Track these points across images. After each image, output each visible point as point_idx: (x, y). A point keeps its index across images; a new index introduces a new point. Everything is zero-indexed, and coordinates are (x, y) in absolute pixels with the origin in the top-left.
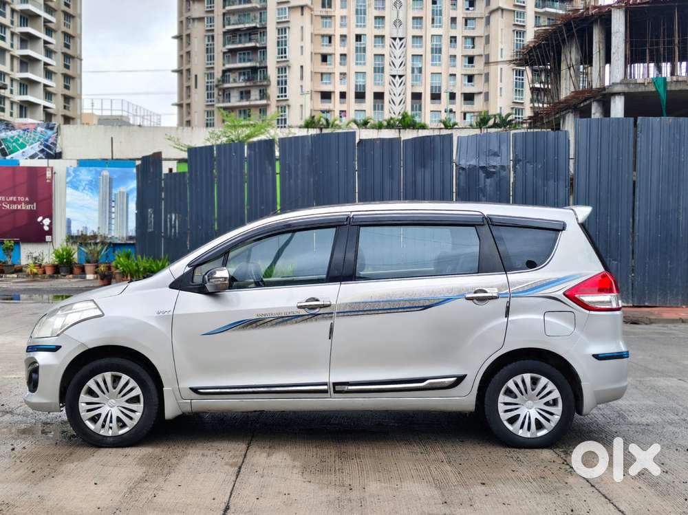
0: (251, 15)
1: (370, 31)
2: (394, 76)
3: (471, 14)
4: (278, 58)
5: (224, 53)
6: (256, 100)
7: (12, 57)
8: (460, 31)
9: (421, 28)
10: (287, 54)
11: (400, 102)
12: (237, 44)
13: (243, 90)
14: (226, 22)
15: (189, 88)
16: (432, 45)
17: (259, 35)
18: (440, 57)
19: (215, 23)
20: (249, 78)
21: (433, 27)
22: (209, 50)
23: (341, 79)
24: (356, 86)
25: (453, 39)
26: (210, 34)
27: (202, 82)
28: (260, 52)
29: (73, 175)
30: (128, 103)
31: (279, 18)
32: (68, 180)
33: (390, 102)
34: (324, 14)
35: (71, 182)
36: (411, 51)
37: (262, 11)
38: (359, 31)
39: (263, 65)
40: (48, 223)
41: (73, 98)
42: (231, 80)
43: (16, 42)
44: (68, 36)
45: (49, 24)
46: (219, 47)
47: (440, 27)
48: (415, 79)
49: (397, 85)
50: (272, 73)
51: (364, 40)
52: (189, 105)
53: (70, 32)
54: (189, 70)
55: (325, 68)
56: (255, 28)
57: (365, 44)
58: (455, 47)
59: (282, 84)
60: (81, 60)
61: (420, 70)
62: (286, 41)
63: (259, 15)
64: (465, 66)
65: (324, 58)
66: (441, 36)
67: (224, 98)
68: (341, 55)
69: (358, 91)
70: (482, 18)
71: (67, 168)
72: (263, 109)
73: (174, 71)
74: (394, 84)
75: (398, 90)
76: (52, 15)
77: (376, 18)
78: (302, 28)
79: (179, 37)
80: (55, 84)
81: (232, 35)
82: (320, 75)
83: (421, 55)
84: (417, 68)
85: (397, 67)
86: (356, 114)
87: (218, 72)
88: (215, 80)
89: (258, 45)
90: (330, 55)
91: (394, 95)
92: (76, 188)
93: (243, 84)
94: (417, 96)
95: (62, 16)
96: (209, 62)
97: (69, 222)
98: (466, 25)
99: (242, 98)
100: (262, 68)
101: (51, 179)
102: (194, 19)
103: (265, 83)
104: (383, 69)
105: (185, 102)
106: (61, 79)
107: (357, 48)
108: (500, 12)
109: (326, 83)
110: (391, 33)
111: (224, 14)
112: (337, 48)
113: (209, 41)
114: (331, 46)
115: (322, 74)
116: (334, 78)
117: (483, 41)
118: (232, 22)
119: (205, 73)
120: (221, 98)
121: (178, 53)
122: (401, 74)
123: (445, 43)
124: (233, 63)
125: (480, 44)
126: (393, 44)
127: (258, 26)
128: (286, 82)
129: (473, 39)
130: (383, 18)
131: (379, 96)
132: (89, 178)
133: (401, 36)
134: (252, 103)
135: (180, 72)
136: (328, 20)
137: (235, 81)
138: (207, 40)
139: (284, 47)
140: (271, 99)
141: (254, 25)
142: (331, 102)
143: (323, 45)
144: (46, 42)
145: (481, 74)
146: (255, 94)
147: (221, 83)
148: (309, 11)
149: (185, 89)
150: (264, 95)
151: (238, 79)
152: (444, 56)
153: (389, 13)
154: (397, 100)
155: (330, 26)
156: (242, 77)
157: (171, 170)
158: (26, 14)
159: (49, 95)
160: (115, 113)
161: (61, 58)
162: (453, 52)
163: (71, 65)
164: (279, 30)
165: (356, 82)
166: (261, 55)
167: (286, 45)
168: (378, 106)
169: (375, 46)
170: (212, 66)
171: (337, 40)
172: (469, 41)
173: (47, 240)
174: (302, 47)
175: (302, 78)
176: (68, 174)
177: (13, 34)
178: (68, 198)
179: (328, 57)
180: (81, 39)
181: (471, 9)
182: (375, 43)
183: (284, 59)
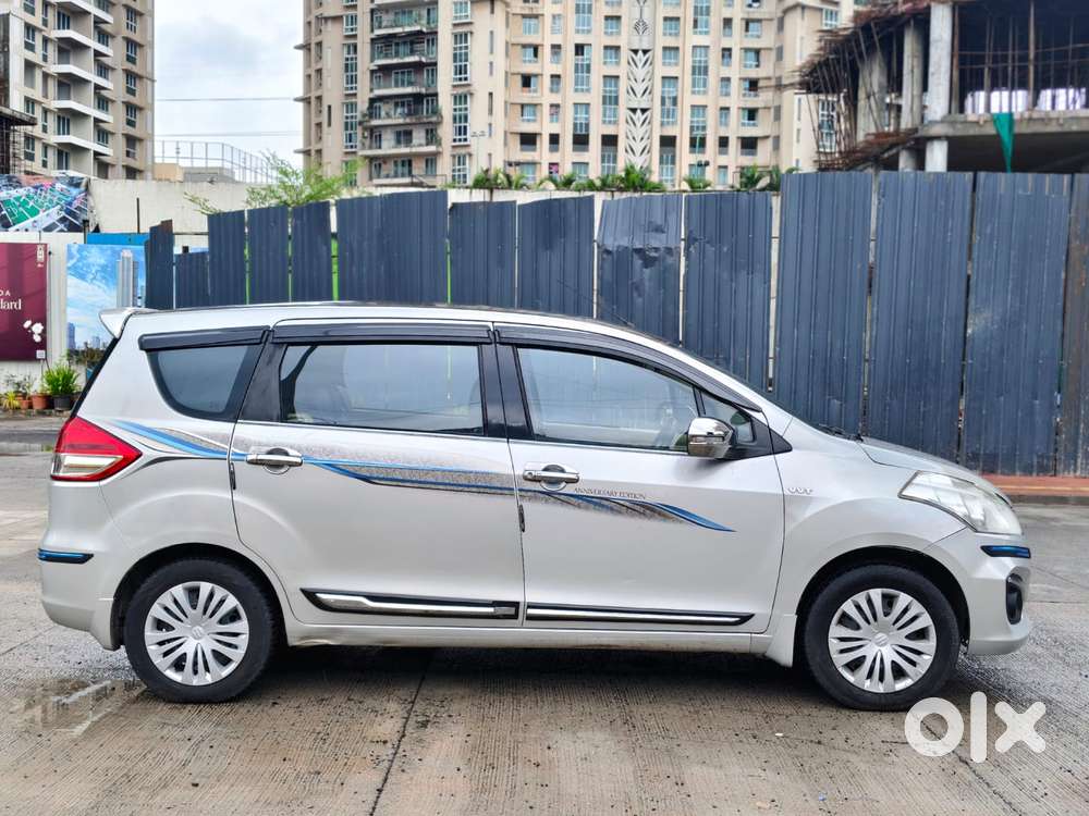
0: (414, 13)
1: (597, 38)
2: (634, 110)
3: (756, 13)
4: (455, 79)
5: (372, 72)
6: (420, 145)
7: (46, 76)
8: (737, 40)
9: (677, 35)
10: (468, 75)
11: (643, 151)
12: (392, 58)
13: (402, 129)
14: (376, 24)
15: (319, 125)
16: (694, 62)
17: (425, 44)
18: (705, 80)
19: (359, 26)
20: (409, 110)
21: (695, 33)
22: (350, 67)
23: (552, 115)
24: (575, 125)
25: (727, 52)
26: (351, 41)
27: (339, 116)
28: (428, 71)
29: (78, 256)
30: (232, 148)
31: (456, 18)
32: (69, 265)
33: (626, 151)
34: (527, 12)
35: (74, 267)
36: (661, 70)
37: (431, 7)
38: (580, 39)
39: (431, 91)
40: (40, 331)
41: (141, 140)
42: (383, 113)
43: (52, 52)
44: (132, 45)
45: (103, 26)
46: (365, 62)
47: (706, 33)
48: (666, 114)
49: (639, 124)
50: (445, 103)
51: (588, 54)
52: (319, 152)
53: (136, 37)
54: (319, 98)
55: (526, 97)
56: (420, 32)
57: (589, 59)
58: (728, 65)
59: (461, 122)
60: (153, 81)
61: (675, 101)
62: (466, 54)
63: (425, 13)
64: (744, 95)
65: (527, 81)
66: (708, 47)
67: (371, 141)
68: (552, 76)
69: (579, 132)
70: (771, 20)
71: (69, 246)
72: (431, 160)
73: (296, 100)
74: (634, 123)
75: (640, 131)
76: (107, 12)
77: (607, 18)
78: (492, 33)
79: (306, 47)
80: (113, 119)
81: (384, 43)
82: (519, 108)
83: (677, 78)
84: (669, 98)
85: (639, 96)
86: (574, 168)
87: (363, 102)
88: (359, 115)
89: (424, 60)
90: (536, 76)
91: (634, 138)
92: (82, 277)
93: (401, 121)
94: (668, 142)
95: (123, 13)
96: (350, 86)
97: (71, 330)
98: (747, 29)
99: (398, 142)
100: (427, 95)
101: (44, 263)
102: (326, 19)
103: (434, 119)
104: (617, 98)
105: (313, 148)
106: (122, 110)
107: (577, 65)
108: (799, 10)
109: (529, 120)
110: (629, 43)
111: (372, 11)
112: (546, 66)
113: (349, 53)
114: (536, 62)
115: (523, 106)
116: (542, 111)
117: (773, 55)
118: (384, 24)
119: (343, 103)
120: (367, 142)
121: (305, 71)
122: (644, 106)
123: (714, 57)
124: (385, 87)
125: (768, 60)
126: (633, 60)
127: (424, 30)
128: (466, 117)
129: (757, 52)
130: (618, 18)
131: (610, 141)
132: (103, 261)
133: (645, 47)
134: (414, 150)
135: (306, 100)
136: (533, 21)
137: (388, 116)
138: (346, 50)
139: (463, 64)
140: (443, 145)
141: (418, 28)
142: (534, 150)
143: (525, 61)
144: (97, 54)
145: (769, 108)
146: (419, 136)
147: (367, 118)
148: (503, 6)
149: (313, 128)
150: (432, 136)
151: (392, 112)
152: (713, 80)
153: (629, 13)
154: (638, 147)
155: (536, 32)
156: (399, 110)
157: (186, 249)
158: (68, 10)
159: (103, 135)
160: (212, 164)
161: (121, 78)
162: (725, 72)
163: (138, 89)
164: (456, 36)
165: (576, 119)
166: (428, 75)
167: (466, 60)
168: (609, 156)
169: (605, 63)
170: (354, 91)
171: (546, 52)
172: (752, 55)
173: (38, 357)
174: (491, 64)
175: (491, 111)
176: (70, 256)
177: (46, 40)
178: (71, 293)
179: (533, 80)
180: (153, 48)
181: (755, 5)
182: (605, 57)
183: (463, 82)
